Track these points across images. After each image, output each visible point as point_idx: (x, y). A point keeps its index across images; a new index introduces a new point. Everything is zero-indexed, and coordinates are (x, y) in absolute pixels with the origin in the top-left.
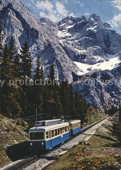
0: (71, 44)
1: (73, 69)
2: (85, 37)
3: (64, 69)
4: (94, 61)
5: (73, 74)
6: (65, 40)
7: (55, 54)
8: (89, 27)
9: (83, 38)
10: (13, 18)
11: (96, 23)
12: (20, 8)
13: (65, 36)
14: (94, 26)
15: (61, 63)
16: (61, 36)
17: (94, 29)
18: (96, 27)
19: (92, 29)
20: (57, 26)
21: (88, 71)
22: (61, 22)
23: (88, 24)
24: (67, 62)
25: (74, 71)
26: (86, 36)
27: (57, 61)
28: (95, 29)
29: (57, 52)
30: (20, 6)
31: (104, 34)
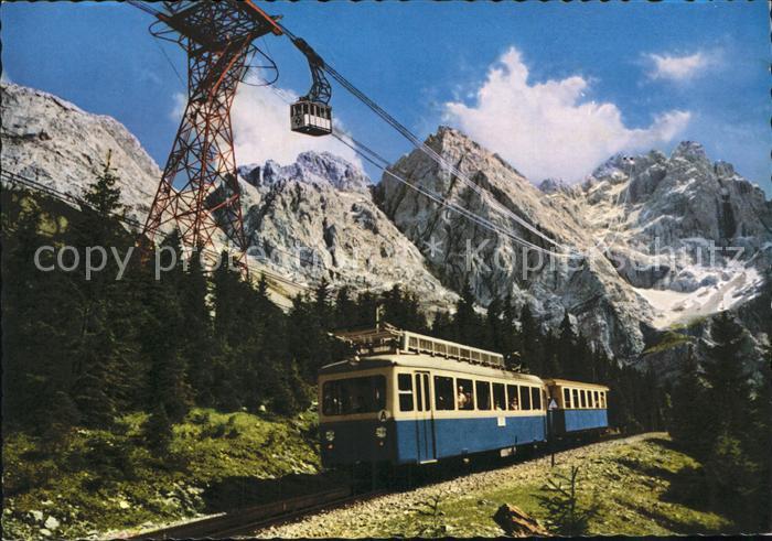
0: (625, 241)
1: (640, 313)
2: (663, 216)
3: (623, 317)
4: (690, 281)
5: (643, 326)
6: (607, 231)
7: (600, 284)
8: (673, 184)
9: (659, 219)
10: (493, 210)
11: (694, 169)
12: (500, 176)
13: (608, 220)
14: (687, 179)
15: (616, 304)
16: (595, 222)
17: (687, 190)
18: (692, 181)
19: (682, 189)
20: (583, 194)
21: (678, 315)
22: (593, 180)
23: (668, 178)
24: (627, 300)
25: (644, 319)
26: (664, 212)
27: (605, 301)
28: (692, 188)
29: (602, 278)
30: (500, 170)
31: (717, 201)
